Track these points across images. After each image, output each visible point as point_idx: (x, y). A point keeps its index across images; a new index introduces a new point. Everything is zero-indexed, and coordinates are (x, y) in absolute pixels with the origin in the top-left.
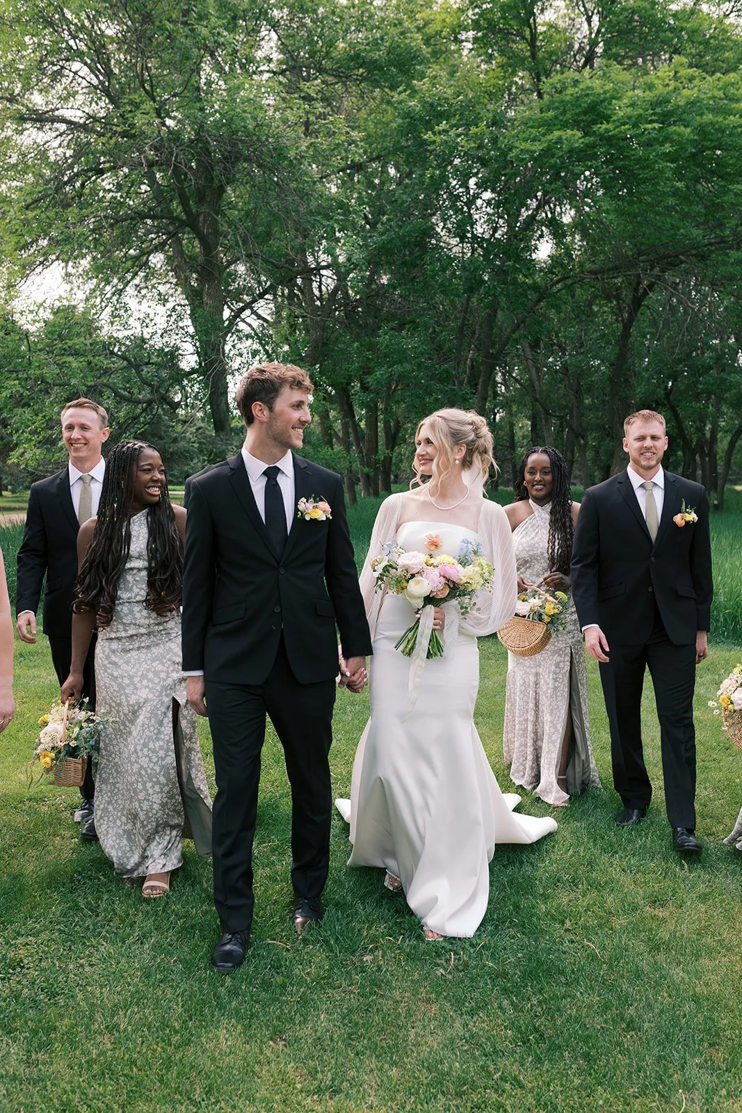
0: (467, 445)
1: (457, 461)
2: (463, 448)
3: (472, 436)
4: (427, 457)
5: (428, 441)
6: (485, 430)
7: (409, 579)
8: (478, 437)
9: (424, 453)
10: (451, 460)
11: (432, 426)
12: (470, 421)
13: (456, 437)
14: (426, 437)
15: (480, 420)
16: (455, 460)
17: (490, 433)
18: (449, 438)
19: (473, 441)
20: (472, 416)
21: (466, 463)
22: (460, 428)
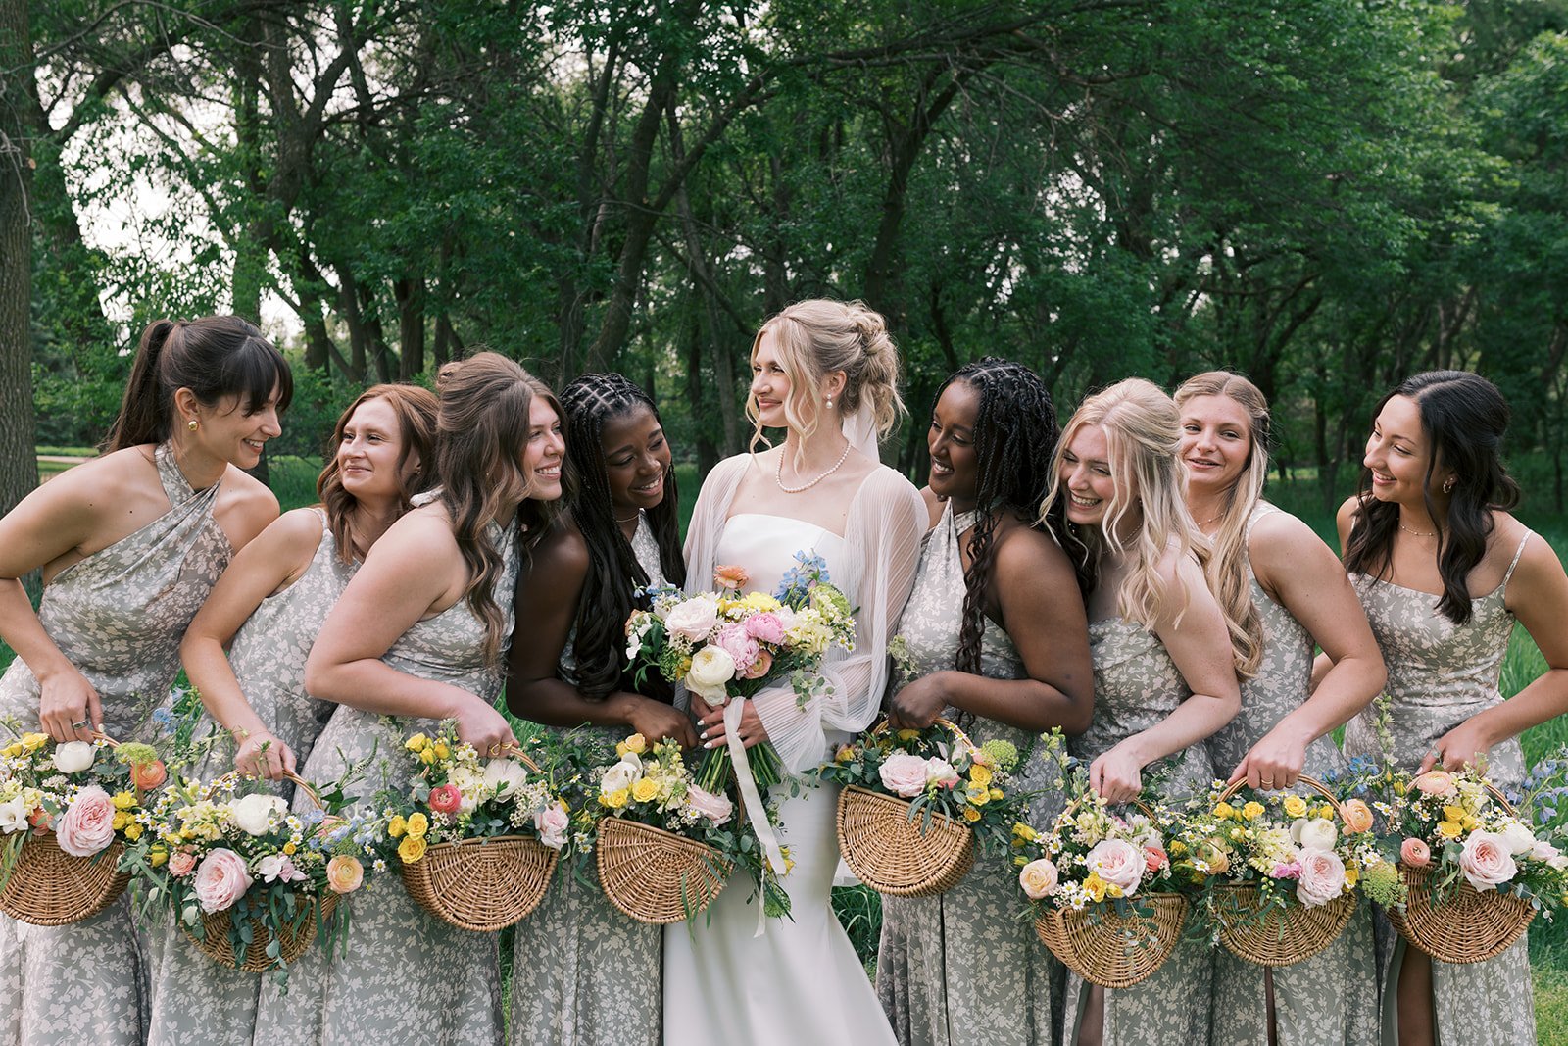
0: (848, 371)
1: (830, 403)
2: (840, 378)
3: (857, 354)
4: (772, 397)
5: (773, 367)
6: (882, 341)
7: (692, 654)
8: (869, 353)
9: (766, 389)
10: (818, 402)
11: (782, 338)
12: (854, 325)
13: (825, 357)
14: (769, 359)
15: (873, 320)
16: (826, 400)
17: (891, 345)
18: (813, 358)
19: (858, 363)
20: (856, 314)
21: (849, 403)
22: (835, 340)
